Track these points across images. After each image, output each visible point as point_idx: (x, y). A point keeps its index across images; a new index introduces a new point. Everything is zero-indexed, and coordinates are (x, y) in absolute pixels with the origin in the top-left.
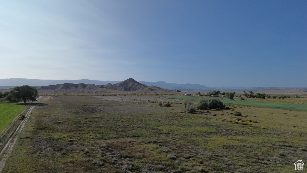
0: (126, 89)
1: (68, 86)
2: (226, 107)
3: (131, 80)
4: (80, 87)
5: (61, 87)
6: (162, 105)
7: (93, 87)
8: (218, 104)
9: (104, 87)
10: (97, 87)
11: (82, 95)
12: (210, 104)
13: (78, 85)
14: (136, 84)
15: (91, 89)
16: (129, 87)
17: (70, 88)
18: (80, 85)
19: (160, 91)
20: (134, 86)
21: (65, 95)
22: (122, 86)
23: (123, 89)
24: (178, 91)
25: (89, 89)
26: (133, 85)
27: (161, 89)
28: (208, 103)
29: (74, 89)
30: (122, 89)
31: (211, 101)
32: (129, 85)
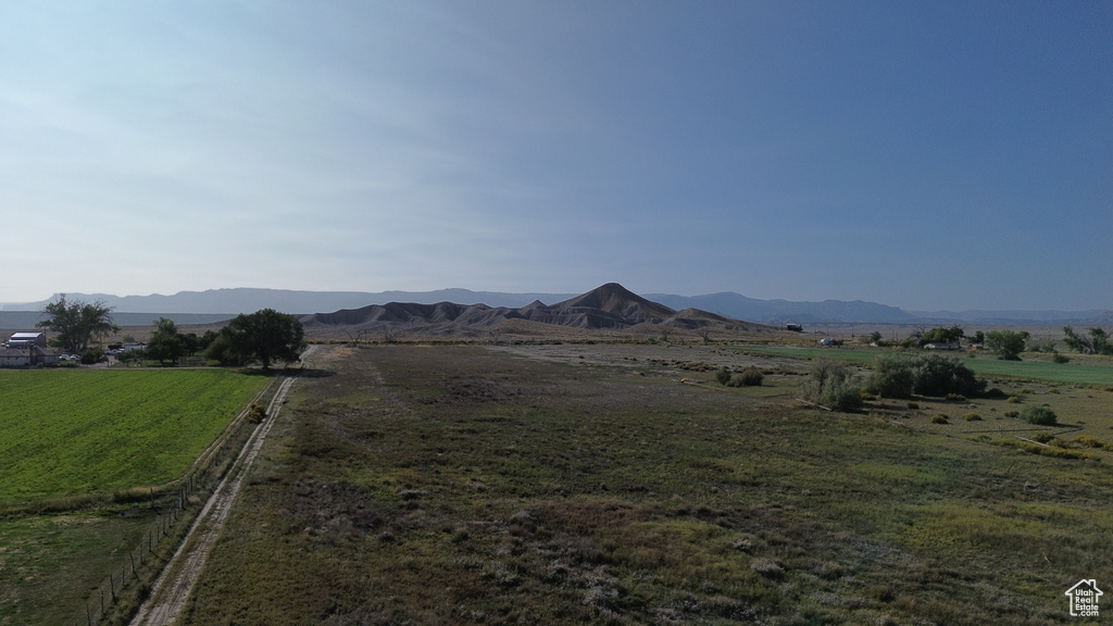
0: (596, 322)
1: (399, 311)
2: (987, 390)
3: (613, 289)
4: (439, 314)
5: (376, 317)
6: (729, 378)
7: (483, 316)
8: (955, 377)
9: (518, 316)
10: (497, 315)
11: (446, 343)
12: (923, 378)
13: (435, 306)
14: (634, 304)
15: (476, 321)
16: (608, 315)
17: (406, 319)
18: (438, 309)
19: (721, 327)
20: (625, 311)
21: (390, 342)
22: (581, 311)
23: (585, 321)
24: (790, 328)
25: (470, 322)
26: (619, 308)
27: (724, 320)
28: (914, 371)
29: (420, 322)
30: (581, 320)
31: (926, 365)
32: (607, 308)
